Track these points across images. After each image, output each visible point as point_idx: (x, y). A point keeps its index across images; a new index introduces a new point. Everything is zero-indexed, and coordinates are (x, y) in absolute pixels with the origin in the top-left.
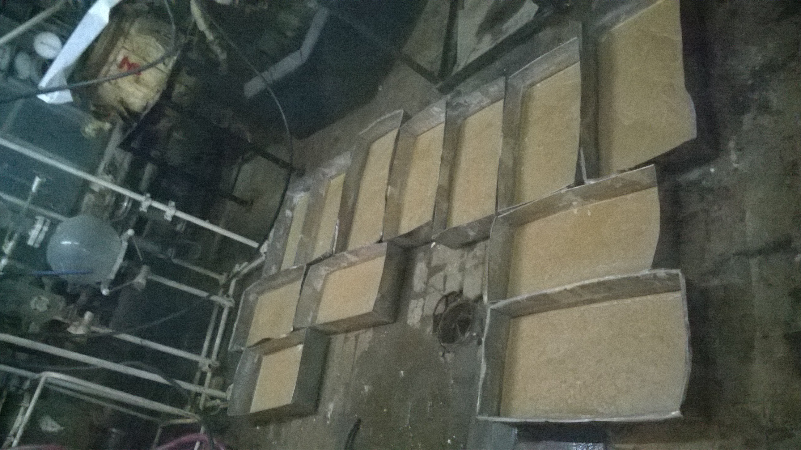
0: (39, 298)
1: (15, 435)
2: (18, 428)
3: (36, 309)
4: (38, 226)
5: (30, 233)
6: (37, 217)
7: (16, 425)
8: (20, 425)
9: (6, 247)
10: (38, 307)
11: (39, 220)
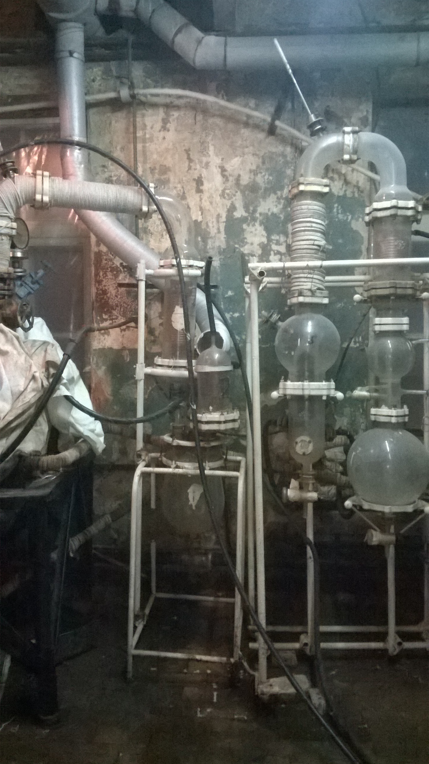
0: (310, 442)
1: (177, 467)
2: (185, 468)
3: (297, 443)
4: (393, 412)
5: (383, 406)
6: (405, 406)
7: (187, 465)
8: (187, 468)
9: (361, 390)
10: (299, 444)
11: (403, 410)
